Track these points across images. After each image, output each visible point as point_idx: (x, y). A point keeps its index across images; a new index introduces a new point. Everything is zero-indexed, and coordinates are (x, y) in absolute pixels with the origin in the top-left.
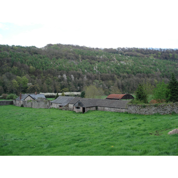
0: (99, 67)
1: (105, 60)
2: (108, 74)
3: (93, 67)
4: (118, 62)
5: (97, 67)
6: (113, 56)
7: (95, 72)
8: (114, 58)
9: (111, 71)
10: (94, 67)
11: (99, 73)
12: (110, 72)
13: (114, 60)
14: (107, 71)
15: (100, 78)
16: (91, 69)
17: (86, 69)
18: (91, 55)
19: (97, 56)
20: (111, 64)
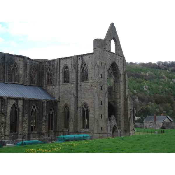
0: (150, 87)
1: (153, 77)
2: (162, 95)
3: (142, 87)
4: (170, 80)
5: (147, 86)
6: (161, 73)
7: (146, 92)
8: (164, 76)
9: (165, 91)
10: (144, 86)
11: (152, 94)
12: (164, 93)
13: (163, 78)
14: (161, 92)
15: (154, 101)
16: (141, 89)
17: (134, 89)
18: (134, 71)
19: (142, 73)
20: (162, 83)
